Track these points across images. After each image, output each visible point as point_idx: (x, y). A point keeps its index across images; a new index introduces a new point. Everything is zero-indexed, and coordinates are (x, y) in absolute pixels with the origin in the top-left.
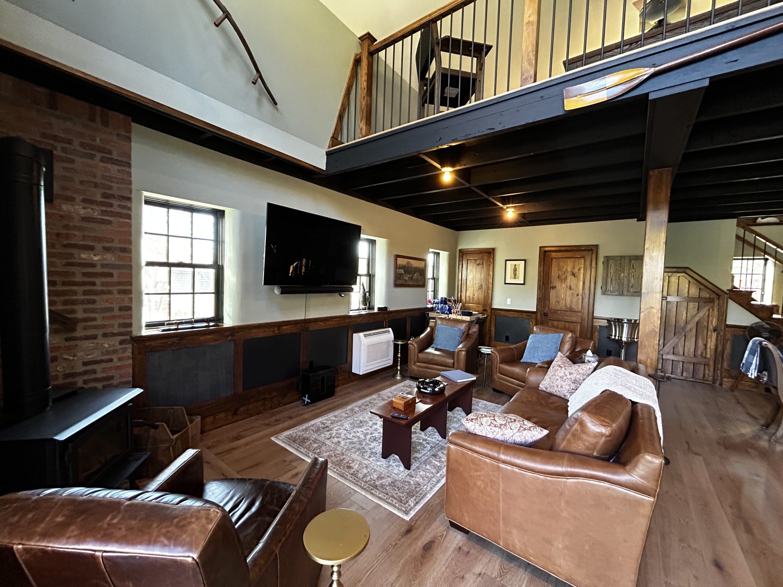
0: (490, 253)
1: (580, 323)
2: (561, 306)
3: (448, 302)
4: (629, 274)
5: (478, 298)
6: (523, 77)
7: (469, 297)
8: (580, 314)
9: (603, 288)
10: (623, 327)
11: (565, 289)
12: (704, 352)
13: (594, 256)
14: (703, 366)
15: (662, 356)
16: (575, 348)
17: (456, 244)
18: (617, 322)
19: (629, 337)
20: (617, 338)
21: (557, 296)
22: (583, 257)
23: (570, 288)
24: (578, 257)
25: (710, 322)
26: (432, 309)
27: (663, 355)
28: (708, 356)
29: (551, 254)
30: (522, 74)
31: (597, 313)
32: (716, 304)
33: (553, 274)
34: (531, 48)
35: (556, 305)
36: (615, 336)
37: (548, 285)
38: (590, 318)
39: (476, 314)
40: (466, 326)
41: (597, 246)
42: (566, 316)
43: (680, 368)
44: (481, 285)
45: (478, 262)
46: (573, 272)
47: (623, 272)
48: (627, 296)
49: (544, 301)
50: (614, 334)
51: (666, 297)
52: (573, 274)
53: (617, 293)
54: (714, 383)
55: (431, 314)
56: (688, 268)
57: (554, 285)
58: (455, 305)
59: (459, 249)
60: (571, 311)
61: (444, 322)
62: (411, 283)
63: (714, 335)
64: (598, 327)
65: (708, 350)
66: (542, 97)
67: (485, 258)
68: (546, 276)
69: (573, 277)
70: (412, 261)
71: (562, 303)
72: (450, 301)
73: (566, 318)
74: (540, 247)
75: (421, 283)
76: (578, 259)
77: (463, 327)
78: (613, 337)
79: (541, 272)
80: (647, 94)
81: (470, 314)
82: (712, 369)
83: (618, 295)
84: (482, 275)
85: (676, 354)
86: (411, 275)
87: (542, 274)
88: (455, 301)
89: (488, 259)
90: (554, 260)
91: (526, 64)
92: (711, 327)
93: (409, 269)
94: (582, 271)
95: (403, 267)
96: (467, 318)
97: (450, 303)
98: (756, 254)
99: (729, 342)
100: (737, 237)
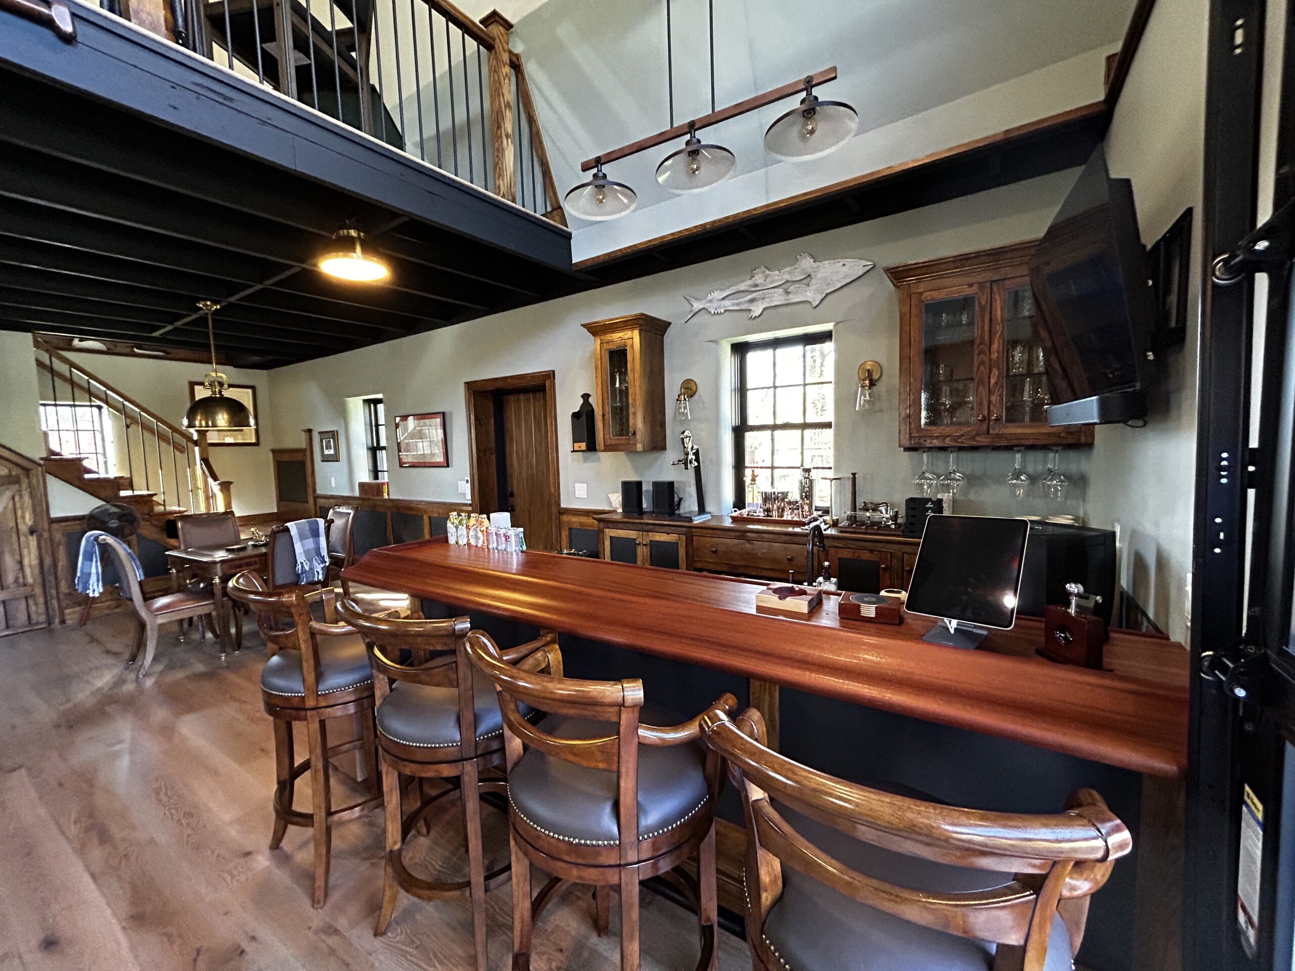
12: (20, 575)
14: (23, 602)
25: (19, 521)
28: (30, 580)
32: (24, 485)
54: (50, 623)
63: (33, 541)
65: (28, 571)
82: (41, 600)
92: (23, 528)
98: (76, 396)
99: (61, 548)
100: (39, 363)
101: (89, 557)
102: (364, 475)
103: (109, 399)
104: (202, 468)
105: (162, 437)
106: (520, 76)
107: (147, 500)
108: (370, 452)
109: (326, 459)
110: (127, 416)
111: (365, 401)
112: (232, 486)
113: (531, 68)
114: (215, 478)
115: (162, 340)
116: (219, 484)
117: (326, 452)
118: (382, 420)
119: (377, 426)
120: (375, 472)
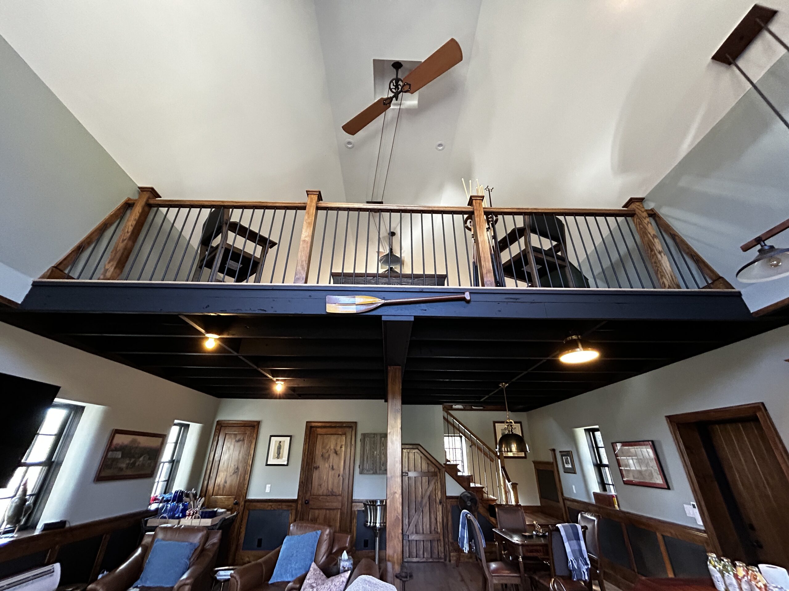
0: (253, 426)
1: (341, 509)
2: (323, 490)
3: (184, 498)
4: (380, 452)
5: (231, 486)
6: (297, 277)
7: (219, 486)
8: (340, 498)
9: (360, 467)
10: (376, 510)
11: (327, 470)
12: (436, 527)
13: (354, 433)
14: (437, 542)
15: (408, 537)
16: (332, 549)
17: (215, 413)
18: (371, 505)
19: (382, 521)
20: (372, 524)
21: (320, 478)
22: (345, 434)
23: (333, 469)
24: (340, 433)
25: (436, 496)
26: (156, 513)
27: (409, 535)
28: (439, 530)
29: (316, 430)
30: (296, 274)
31: (356, 496)
32: (439, 477)
33: (317, 452)
34: (305, 258)
35: (318, 489)
36: (370, 523)
37: (312, 465)
38: (350, 500)
39: (222, 513)
40: (202, 536)
41: (356, 423)
42: (328, 502)
43: (422, 548)
44: (237, 468)
45: (238, 437)
46: (335, 450)
47: (376, 450)
48: (379, 474)
49: (306, 484)
50: (369, 521)
51: (408, 473)
52: (336, 453)
53: (372, 472)
54: (445, 560)
55: (152, 522)
56: (419, 445)
57: (318, 465)
58: (194, 503)
59: (217, 420)
60: (332, 495)
61: (169, 535)
62: (129, 472)
63: (440, 507)
64: (356, 513)
65: (438, 524)
66: (310, 296)
67: (248, 433)
68: (310, 454)
69: (335, 455)
70: (140, 439)
71: (324, 485)
72: (187, 495)
73: (327, 504)
74: (307, 422)
75: (148, 472)
76: (340, 436)
77: (197, 539)
78: (369, 524)
79: (305, 450)
80: (381, 316)
81: (213, 515)
82: (442, 544)
83: (374, 473)
84: (241, 455)
85: (418, 534)
86: (133, 460)
87: (306, 453)
88: (195, 495)
89: (250, 434)
90: (319, 437)
91: (299, 268)
92: (438, 500)
93: (133, 451)
94: (343, 449)
95: (122, 449)
96: (207, 522)
97: (188, 499)
98: (455, 432)
99: (450, 514)
100: (444, 418)
101: (463, 527)
102: (595, 488)
103: (466, 434)
104: (502, 473)
105: (485, 454)
106: (657, 219)
107: (479, 490)
108: (596, 468)
109: (567, 471)
110: (472, 441)
111: (585, 430)
112: (518, 486)
113: (664, 212)
114: (509, 481)
115: (484, 402)
116: (511, 484)
117: (566, 466)
118: (601, 444)
119: (598, 448)
120: (603, 484)
